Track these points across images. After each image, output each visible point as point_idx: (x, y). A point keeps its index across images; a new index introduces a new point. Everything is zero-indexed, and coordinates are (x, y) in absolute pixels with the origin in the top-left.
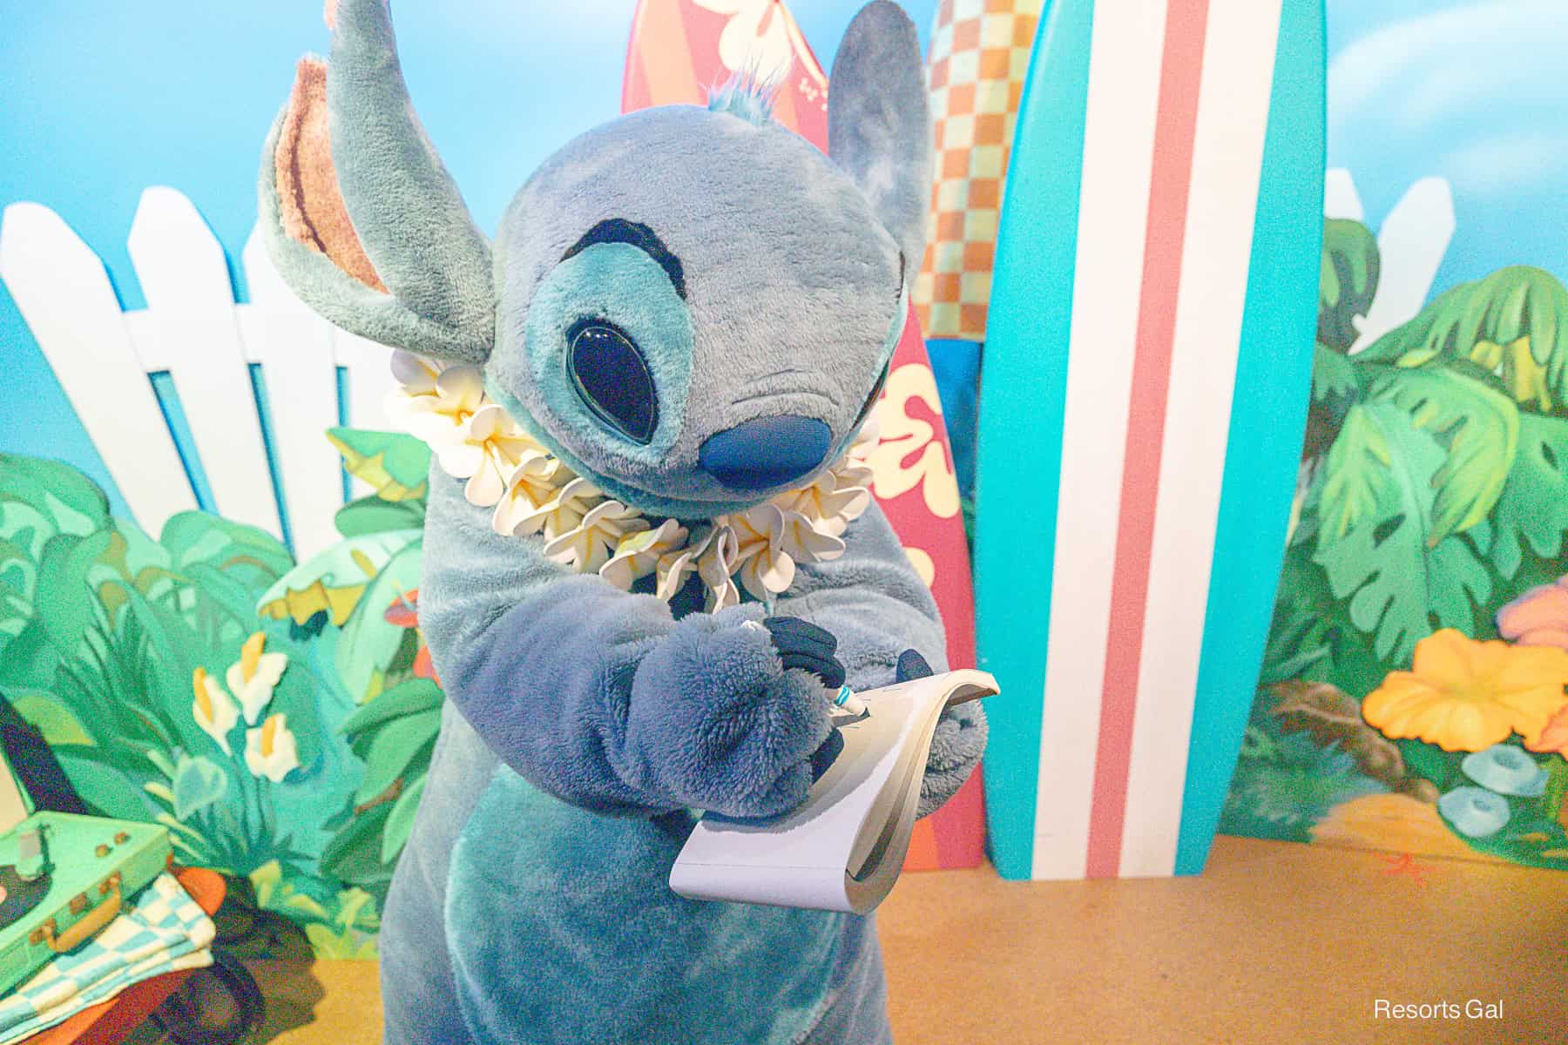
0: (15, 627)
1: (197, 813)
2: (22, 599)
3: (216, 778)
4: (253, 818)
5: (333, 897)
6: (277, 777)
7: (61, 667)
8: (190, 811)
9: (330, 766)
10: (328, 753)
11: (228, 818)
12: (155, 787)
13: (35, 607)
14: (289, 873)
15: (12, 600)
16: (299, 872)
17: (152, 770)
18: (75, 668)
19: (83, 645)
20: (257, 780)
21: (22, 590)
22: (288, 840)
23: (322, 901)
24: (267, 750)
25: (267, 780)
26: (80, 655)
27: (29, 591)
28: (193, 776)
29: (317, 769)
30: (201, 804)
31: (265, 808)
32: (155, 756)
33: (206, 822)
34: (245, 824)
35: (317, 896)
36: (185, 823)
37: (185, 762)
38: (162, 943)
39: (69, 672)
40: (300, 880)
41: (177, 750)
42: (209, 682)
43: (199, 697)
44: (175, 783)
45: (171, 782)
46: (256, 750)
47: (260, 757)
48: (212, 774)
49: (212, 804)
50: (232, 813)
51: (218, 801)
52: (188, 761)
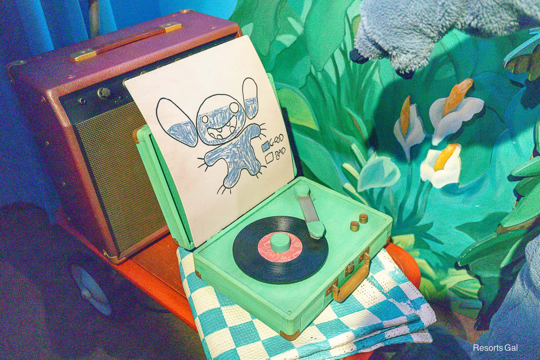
0: (287, 40)
1: (372, 190)
2: (298, 20)
3: (393, 173)
4: (409, 206)
5: (445, 269)
6: (438, 185)
7: (310, 74)
8: (368, 188)
9: (485, 190)
10: (488, 183)
11: (391, 199)
12: (347, 166)
13: (305, 27)
14: (419, 244)
15: (290, 19)
16: (428, 247)
17: (351, 156)
18: (320, 76)
19: (330, 61)
20: (422, 183)
21: (300, 13)
22: (430, 226)
23: (436, 268)
24: (439, 166)
25: (430, 185)
26: (326, 68)
27: (303, 17)
28: (378, 167)
29: (472, 190)
30: (377, 186)
31: (420, 202)
32: (356, 148)
33: (375, 196)
34: (401, 208)
36: (360, 194)
37: (375, 158)
38: (403, 319)
39: (315, 78)
40: (426, 251)
41: (372, 148)
42: (413, 109)
43: (402, 117)
44: (363, 169)
45: (361, 167)
46: (430, 164)
47: (432, 170)
48: (391, 170)
49: (383, 189)
50: (396, 199)
51: (389, 188)
52: (377, 158)
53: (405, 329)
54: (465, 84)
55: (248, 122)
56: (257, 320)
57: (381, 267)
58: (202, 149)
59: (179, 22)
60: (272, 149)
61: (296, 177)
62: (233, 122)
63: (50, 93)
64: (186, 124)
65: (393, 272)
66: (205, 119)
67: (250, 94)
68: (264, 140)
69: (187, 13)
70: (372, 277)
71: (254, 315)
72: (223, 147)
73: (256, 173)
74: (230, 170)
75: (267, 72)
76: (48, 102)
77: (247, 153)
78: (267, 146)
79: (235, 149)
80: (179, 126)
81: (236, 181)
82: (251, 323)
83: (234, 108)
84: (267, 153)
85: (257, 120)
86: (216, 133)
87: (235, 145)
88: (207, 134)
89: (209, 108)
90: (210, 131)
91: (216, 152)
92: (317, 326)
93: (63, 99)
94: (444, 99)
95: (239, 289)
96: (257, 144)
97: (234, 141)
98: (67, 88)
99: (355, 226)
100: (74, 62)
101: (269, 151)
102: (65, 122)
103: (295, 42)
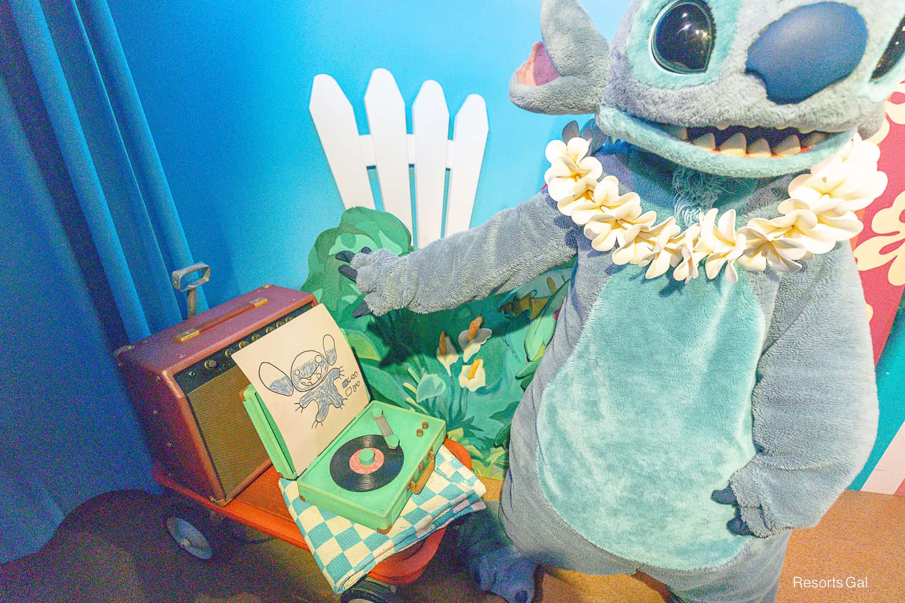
0: (350, 299)
1: (427, 400)
3: (440, 386)
4: (456, 407)
5: (488, 449)
6: (473, 389)
8: (424, 399)
9: (503, 388)
10: (504, 382)
11: (442, 405)
12: (406, 384)
14: (467, 435)
16: (473, 435)
17: (408, 377)
20: (462, 389)
22: (472, 419)
23: (482, 450)
24: (471, 376)
25: (468, 390)
28: (430, 382)
29: (496, 389)
30: (430, 397)
31: (462, 403)
32: (411, 370)
33: (431, 404)
34: (450, 409)
35: (480, 448)
36: (419, 404)
37: (426, 376)
38: (463, 496)
40: (472, 438)
41: (423, 369)
42: (447, 339)
43: (441, 345)
44: (419, 385)
45: (417, 384)
46: (465, 375)
47: (466, 379)
48: (439, 383)
49: (436, 397)
50: (445, 403)
51: (440, 396)
52: (428, 376)
53: (467, 503)
54: (478, 321)
55: (330, 368)
56: (356, 524)
57: (443, 459)
58: (297, 396)
59: (265, 297)
60: (350, 385)
61: (370, 402)
62: (319, 370)
63: (165, 373)
64: (283, 379)
65: (452, 462)
66: (297, 373)
67: (329, 346)
68: (343, 379)
69: (269, 288)
70: (438, 468)
71: (353, 521)
72: (314, 390)
73: (340, 405)
74: (320, 407)
75: (340, 328)
76: (162, 380)
77: (332, 392)
78: (346, 383)
79: (322, 391)
80: (278, 381)
81: (325, 415)
82: (352, 528)
83: (319, 359)
84: (346, 388)
85: (336, 365)
86: (306, 381)
87: (322, 388)
88: (300, 383)
89: (299, 364)
90: (302, 380)
91: (309, 396)
92: (404, 517)
93: (177, 376)
94: (466, 331)
95: (339, 502)
96: (338, 383)
97: (321, 385)
98: (180, 366)
99: (420, 433)
100: (180, 342)
101: (348, 386)
102: (179, 394)
103: (357, 300)
